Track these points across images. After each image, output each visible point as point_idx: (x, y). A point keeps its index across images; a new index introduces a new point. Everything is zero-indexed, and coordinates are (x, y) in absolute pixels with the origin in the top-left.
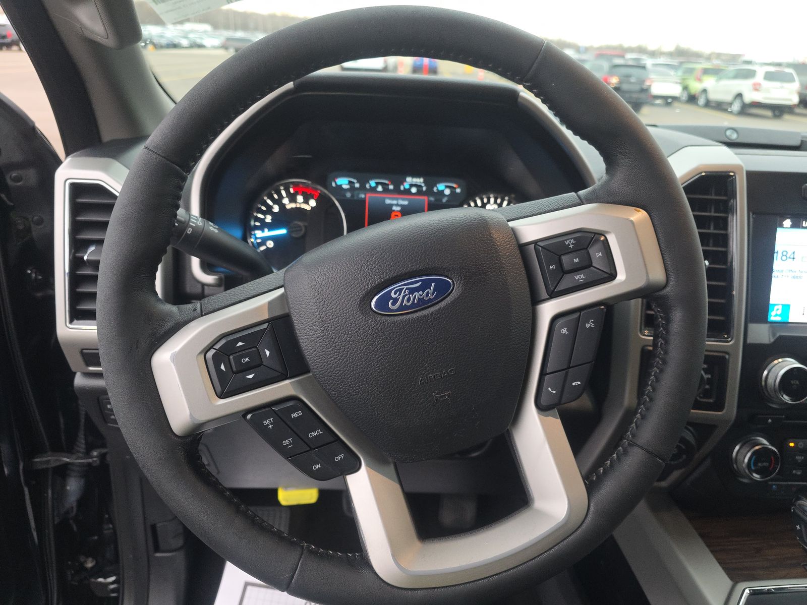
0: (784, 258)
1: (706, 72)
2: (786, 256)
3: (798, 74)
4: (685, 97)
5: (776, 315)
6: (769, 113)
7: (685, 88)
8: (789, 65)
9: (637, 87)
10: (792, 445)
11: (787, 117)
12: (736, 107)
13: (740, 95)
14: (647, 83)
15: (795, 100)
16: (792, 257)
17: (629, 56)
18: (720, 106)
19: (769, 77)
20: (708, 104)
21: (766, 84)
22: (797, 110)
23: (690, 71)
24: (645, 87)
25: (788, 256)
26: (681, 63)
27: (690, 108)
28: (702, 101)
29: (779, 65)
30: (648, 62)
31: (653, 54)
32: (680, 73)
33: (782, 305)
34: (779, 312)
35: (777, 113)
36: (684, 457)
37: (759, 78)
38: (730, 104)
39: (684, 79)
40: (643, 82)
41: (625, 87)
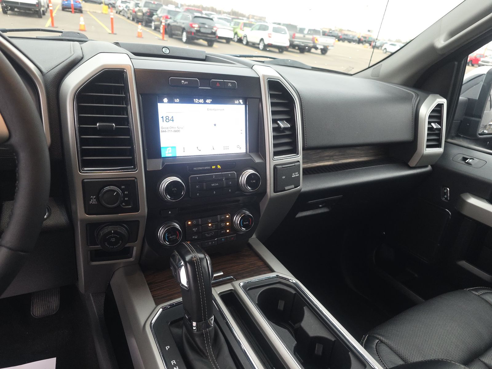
0: (167, 120)
1: (245, 25)
2: (168, 119)
3: (288, 30)
4: (236, 39)
5: (169, 153)
6: (277, 50)
7: (236, 34)
8: (284, 25)
9: (209, 31)
10: (189, 223)
11: (285, 52)
12: (261, 46)
13: (262, 40)
14: (215, 29)
15: (287, 44)
16: (172, 119)
17: (204, 12)
18: (254, 46)
19: (276, 30)
20: (248, 44)
21: (274, 35)
22: (290, 49)
23: (238, 24)
24: (214, 31)
25: (170, 119)
26: (233, 18)
27: (239, 45)
28: (245, 42)
29: (279, 24)
30: (215, 16)
31: (219, 12)
32: (232, 24)
33: (171, 147)
34: (170, 151)
35: (281, 50)
36: (121, 242)
37: (270, 30)
38: (259, 44)
39: (234, 28)
40: (212, 28)
41: (203, 30)
